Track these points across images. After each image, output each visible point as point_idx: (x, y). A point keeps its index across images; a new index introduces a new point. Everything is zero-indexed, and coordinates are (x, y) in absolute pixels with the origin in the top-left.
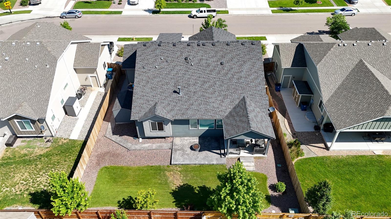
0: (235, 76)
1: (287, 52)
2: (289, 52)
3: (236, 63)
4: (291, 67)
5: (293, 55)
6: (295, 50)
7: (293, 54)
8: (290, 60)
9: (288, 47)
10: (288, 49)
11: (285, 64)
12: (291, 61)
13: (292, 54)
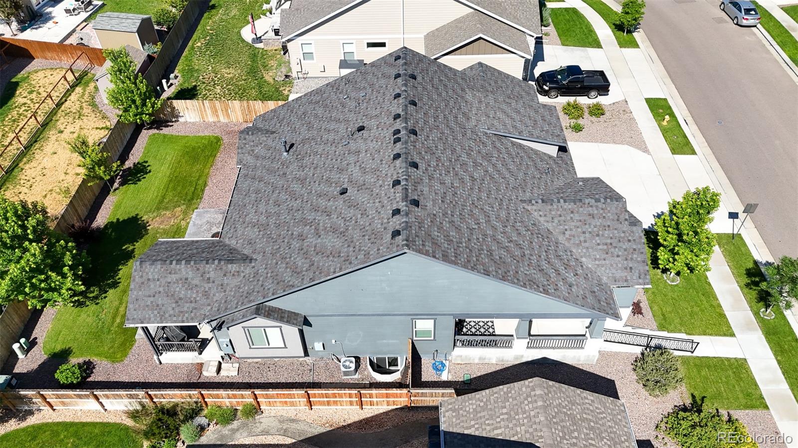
0: (308, 227)
1: (505, 411)
2: (506, 416)
3: (342, 218)
4: (446, 433)
5: (491, 435)
6: (515, 439)
7: (496, 432)
8: (473, 423)
9: (524, 413)
10: (517, 414)
11: (454, 410)
12: (467, 428)
13: (497, 428)
